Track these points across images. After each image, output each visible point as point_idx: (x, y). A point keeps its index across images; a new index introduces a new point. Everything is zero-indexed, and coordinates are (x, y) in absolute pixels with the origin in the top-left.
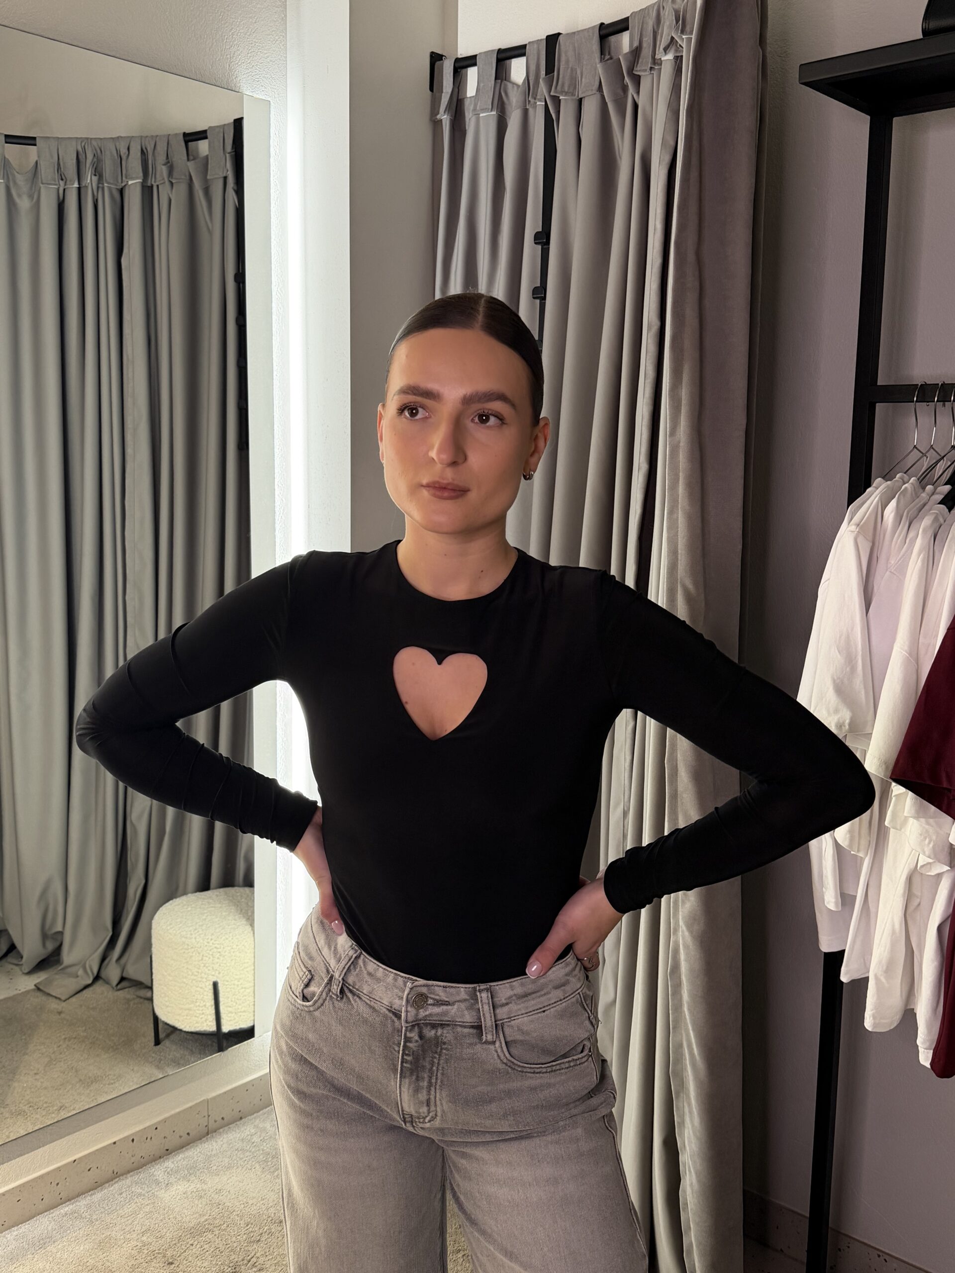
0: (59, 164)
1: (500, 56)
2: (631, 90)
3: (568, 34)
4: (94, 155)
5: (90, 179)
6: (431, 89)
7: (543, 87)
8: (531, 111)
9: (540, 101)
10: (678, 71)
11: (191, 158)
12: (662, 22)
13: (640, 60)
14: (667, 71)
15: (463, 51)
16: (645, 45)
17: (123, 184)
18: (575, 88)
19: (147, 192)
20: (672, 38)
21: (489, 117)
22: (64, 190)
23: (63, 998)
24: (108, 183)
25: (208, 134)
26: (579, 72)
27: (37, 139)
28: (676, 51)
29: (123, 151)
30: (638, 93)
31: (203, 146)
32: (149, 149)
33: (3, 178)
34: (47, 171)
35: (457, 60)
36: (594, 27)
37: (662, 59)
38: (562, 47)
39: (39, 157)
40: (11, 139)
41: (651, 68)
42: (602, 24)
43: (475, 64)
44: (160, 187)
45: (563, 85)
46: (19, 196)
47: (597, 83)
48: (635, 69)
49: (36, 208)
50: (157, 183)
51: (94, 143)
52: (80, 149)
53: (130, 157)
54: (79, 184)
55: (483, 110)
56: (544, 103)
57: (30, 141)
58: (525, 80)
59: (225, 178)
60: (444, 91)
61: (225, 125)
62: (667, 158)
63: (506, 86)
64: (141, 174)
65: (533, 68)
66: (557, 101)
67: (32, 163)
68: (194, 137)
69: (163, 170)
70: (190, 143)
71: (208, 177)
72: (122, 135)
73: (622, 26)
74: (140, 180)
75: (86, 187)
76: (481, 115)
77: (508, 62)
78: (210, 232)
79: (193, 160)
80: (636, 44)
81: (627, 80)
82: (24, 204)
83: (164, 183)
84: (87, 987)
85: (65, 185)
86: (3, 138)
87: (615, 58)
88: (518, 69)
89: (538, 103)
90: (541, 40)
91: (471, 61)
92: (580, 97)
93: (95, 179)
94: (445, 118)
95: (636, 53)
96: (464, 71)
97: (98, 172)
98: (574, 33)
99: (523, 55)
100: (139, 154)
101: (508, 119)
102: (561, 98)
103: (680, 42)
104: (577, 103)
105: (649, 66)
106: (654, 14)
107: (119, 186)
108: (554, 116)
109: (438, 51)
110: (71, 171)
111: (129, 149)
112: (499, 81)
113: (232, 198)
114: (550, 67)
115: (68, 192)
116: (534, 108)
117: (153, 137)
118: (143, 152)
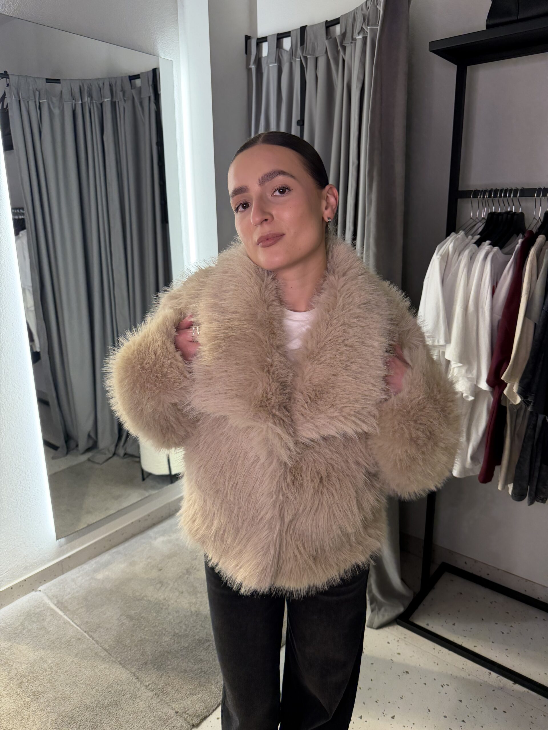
0: (72, 92)
1: (278, 37)
2: (341, 53)
3: (310, 26)
4: (88, 87)
5: (86, 99)
6: (246, 53)
7: (299, 52)
8: (294, 63)
9: (298, 58)
11: (133, 88)
12: (356, 20)
13: (346, 39)
14: (359, 44)
15: (261, 34)
16: (348, 31)
17: (102, 101)
18: (314, 52)
19: (114, 104)
20: (362, 27)
21: (273, 67)
22: (75, 105)
23: (101, 463)
24: (95, 100)
25: (141, 76)
26: (316, 44)
27: (61, 81)
28: (364, 34)
29: (101, 85)
30: (345, 54)
31: (138, 82)
32: (113, 84)
33: (46, 100)
34: (66, 96)
35: (258, 39)
36: (323, 22)
37: (357, 38)
38: (308, 32)
39: (62, 89)
40: (48, 80)
41: (351, 43)
42: (327, 21)
43: (266, 41)
44: (120, 102)
45: (309, 51)
46: (54, 108)
47: (325, 50)
48: (344, 43)
49: (62, 113)
50: (118, 100)
51: (87, 81)
52: (81, 85)
53: (104, 88)
54: (82, 100)
55: (271, 63)
56: (299, 60)
57: (58, 81)
58: (290, 49)
59: (150, 97)
60: (252, 54)
61: (148, 72)
62: (360, 86)
63: (281, 51)
64: (110, 96)
65: (294, 42)
66: (306, 58)
67: (60, 92)
68: (134, 78)
69: (120, 94)
70: (132, 81)
71: (142, 96)
72: (100, 77)
73: (336, 22)
74: (109, 99)
75: (85, 103)
76: (270, 65)
77: (281, 40)
78: (144, 123)
79: (135, 88)
80: (343, 31)
81: (340, 48)
82: (56, 111)
83: (121, 100)
84: (110, 458)
85: (75, 101)
86: (45, 80)
87: (333, 37)
88: (287, 43)
89: (297, 59)
90: (297, 29)
91: (265, 39)
92: (317, 56)
93: (89, 99)
94: (253, 67)
95: (344, 35)
96: (261, 44)
97: (90, 96)
98: (313, 25)
99: (289, 36)
100: (108, 86)
101: (283, 68)
102: (308, 57)
103: (366, 29)
104: (315, 59)
105: (350, 41)
106: (352, 16)
107: (100, 102)
108: (305, 65)
109: (249, 35)
110: (78, 95)
111: (104, 84)
112: (278, 49)
113: (153, 107)
114: (302, 42)
115: (77, 105)
116: (295, 61)
117: (114, 78)
118: (110, 85)
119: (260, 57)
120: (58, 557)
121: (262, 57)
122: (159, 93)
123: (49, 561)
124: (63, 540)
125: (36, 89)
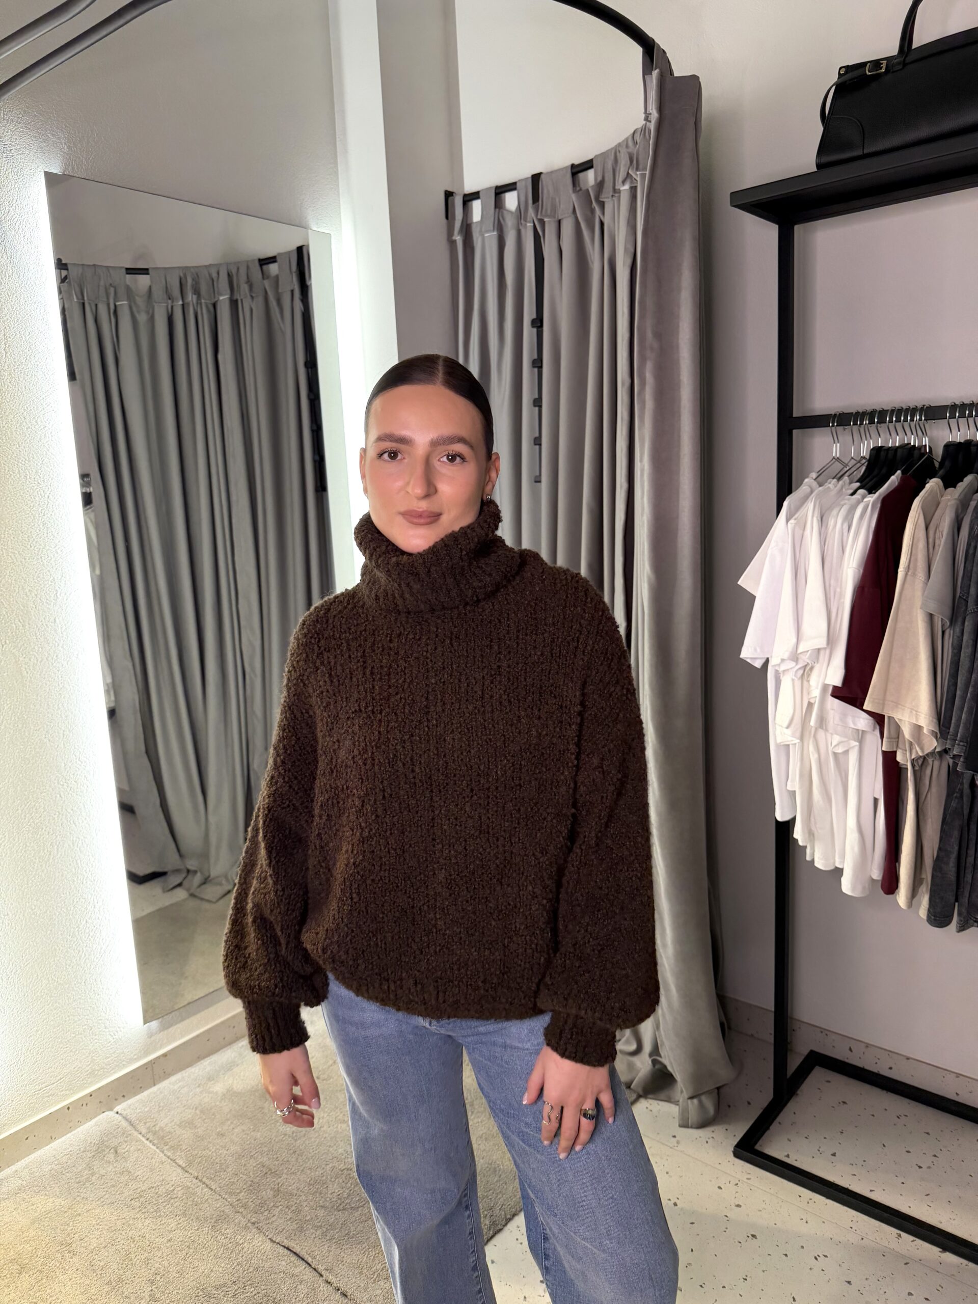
0: (167, 287)
1: (497, 191)
2: (598, 212)
3: (548, 173)
4: (193, 280)
5: (191, 297)
6: (447, 217)
7: (531, 212)
8: (523, 231)
9: (529, 222)
10: (634, 197)
11: (265, 277)
12: (619, 162)
13: (604, 190)
14: (625, 198)
15: (469, 188)
16: (606, 179)
17: (216, 300)
18: (555, 213)
19: (234, 304)
20: (628, 173)
21: (491, 237)
22: (172, 307)
23: (214, 900)
24: (205, 299)
25: (278, 259)
26: (557, 200)
27: (150, 271)
28: (632, 182)
29: (214, 275)
30: (603, 214)
31: (273, 268)
32: (233, 272)
33: (127, 301)
34: (158, 293)
35: (465, 196)
36: (566, 167)
37: (622, 188)
38: (544, 183)
39: (152, 281)
40: (130, 271)
41: (612, 196)
42: (573, 166)
43: (478, 198)
44: (244, 300)
45: (546, 210)
46: (138, 312)
47: (571, 208)
48: (600, 197)
49: (152, 319)
50: (242, 297)
51: (192, 270)
52: (182, 275)
53: (220, 279)
54: (183, 300)
55: (487, 231)
56: (532, 225)
57: (145, 271)
58: (517, 209)
59: (292, 291)
60: (457, 218)
61: (289, 253)
62: (629, 261)
63: (502, 213)
64: (229, 291)
65: (523, 199)
66: (542, 223)
67: (146, 289)
68: (267, 261)
69: (245, 287)
70: (265, 267)
71: (280, 291)
72: (212, 263)
73: (588, 165)
74: (227, 296)
75: (188, 304)
76: (486, 235)
77: (503, 195)
78: (283, 333)
79: (268, 278)
80: (600, 178)
81: (594, 204)
82: (142, 318)
83: (246, 297)
85: (173, 302)
86: (124, 271)
87: (584, 188)
88: (511, 200)
89: (528, 224)
90: (527, 179)
91: (476, 195)
92: (560, 218)
93: (195, 297)
94: (458, 238)
95: (600, 185)
96: (470, 203)
97: (197, 292)
98: (552, 172)
99: (515, 189)
100: (226, 277)
101: (506, 238)
102: (546, 220)
103: (634, 176)
104: (557, 224)
105: (611, 194)
106: (612, 157)
107: (213, 301)
108: (541, 233)
109: (450, 189)
110: (176, 292)
111: (218, 273)
112: (497, 210)
113: (298, 306)
114: (536, 198)
115: (175, 308)
116: (526, 227)
117: (235, 263)
118: (230, 275)
119: (469, 222)
120: (147, 1053)
121: (472, 223)
122: (308, 283)
123: (132, 1061)
124: (154, 1024)
125: (111, 285)
